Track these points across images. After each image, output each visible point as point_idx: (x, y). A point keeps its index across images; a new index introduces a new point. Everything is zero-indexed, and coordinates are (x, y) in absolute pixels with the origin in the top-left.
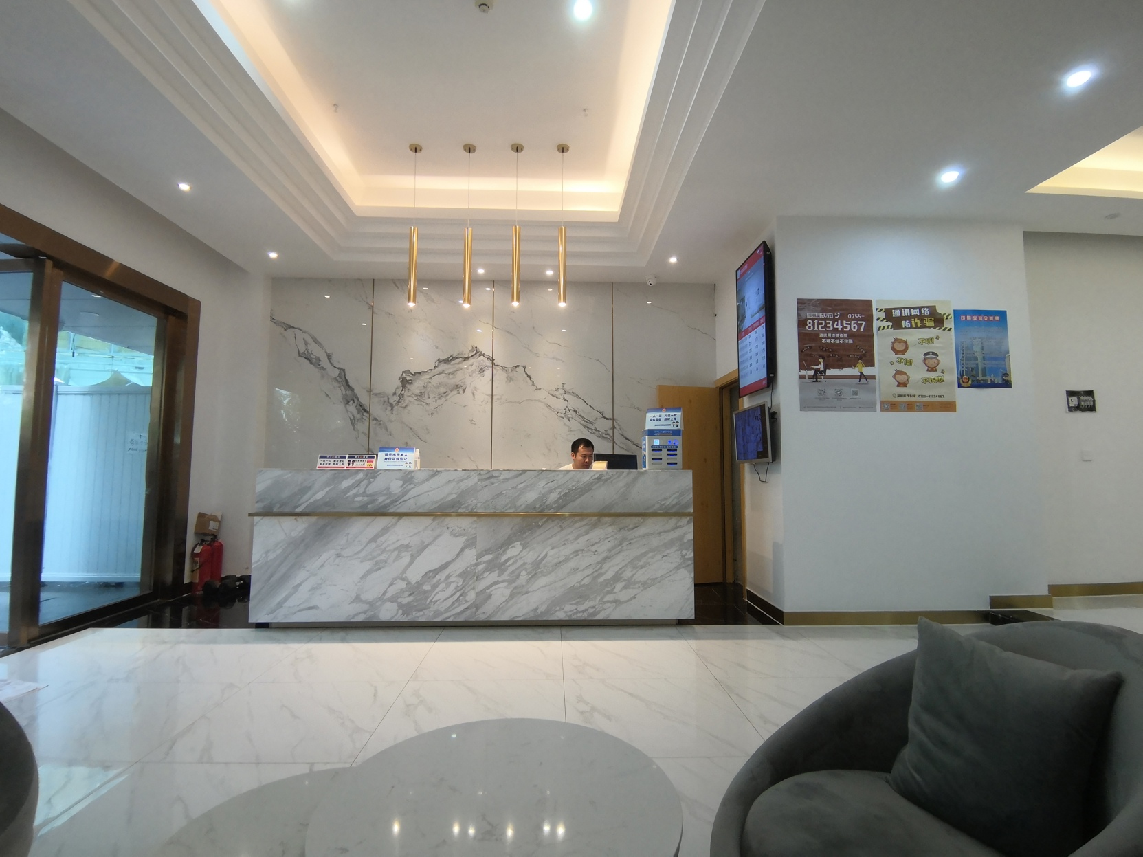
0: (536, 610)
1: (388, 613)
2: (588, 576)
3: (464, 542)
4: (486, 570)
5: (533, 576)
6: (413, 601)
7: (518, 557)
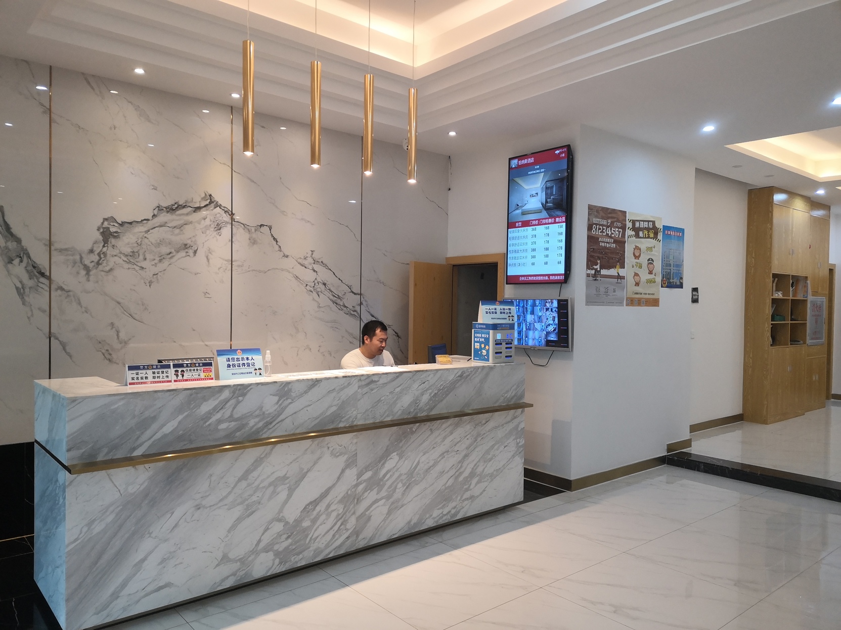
0: (409, 522)
1: (262, 566)
2: (451, 477)
3: (345, 462)
4: (365, 490)
5: (408, 487)
6: (291, 544)
7: (395, 469)
